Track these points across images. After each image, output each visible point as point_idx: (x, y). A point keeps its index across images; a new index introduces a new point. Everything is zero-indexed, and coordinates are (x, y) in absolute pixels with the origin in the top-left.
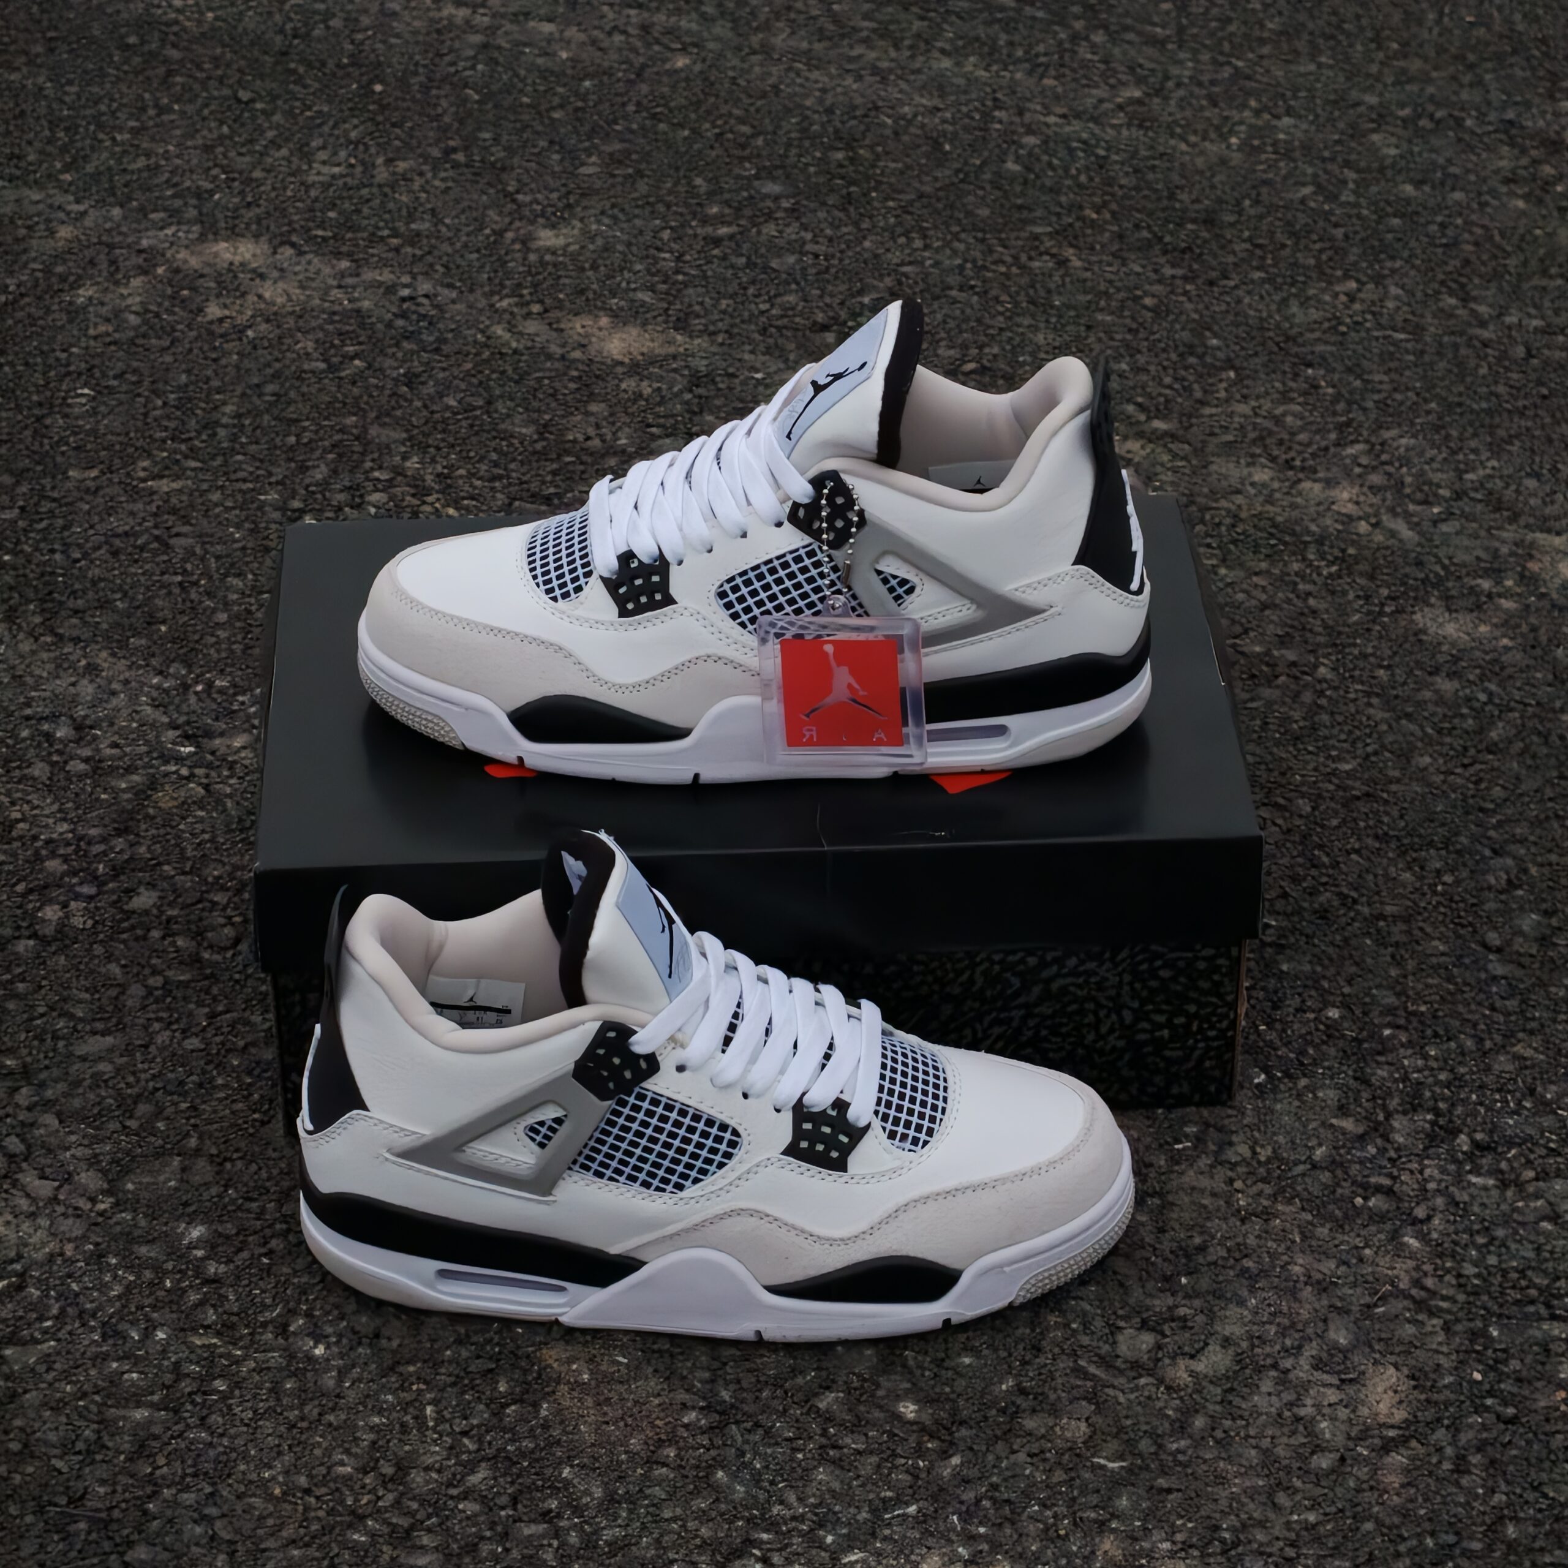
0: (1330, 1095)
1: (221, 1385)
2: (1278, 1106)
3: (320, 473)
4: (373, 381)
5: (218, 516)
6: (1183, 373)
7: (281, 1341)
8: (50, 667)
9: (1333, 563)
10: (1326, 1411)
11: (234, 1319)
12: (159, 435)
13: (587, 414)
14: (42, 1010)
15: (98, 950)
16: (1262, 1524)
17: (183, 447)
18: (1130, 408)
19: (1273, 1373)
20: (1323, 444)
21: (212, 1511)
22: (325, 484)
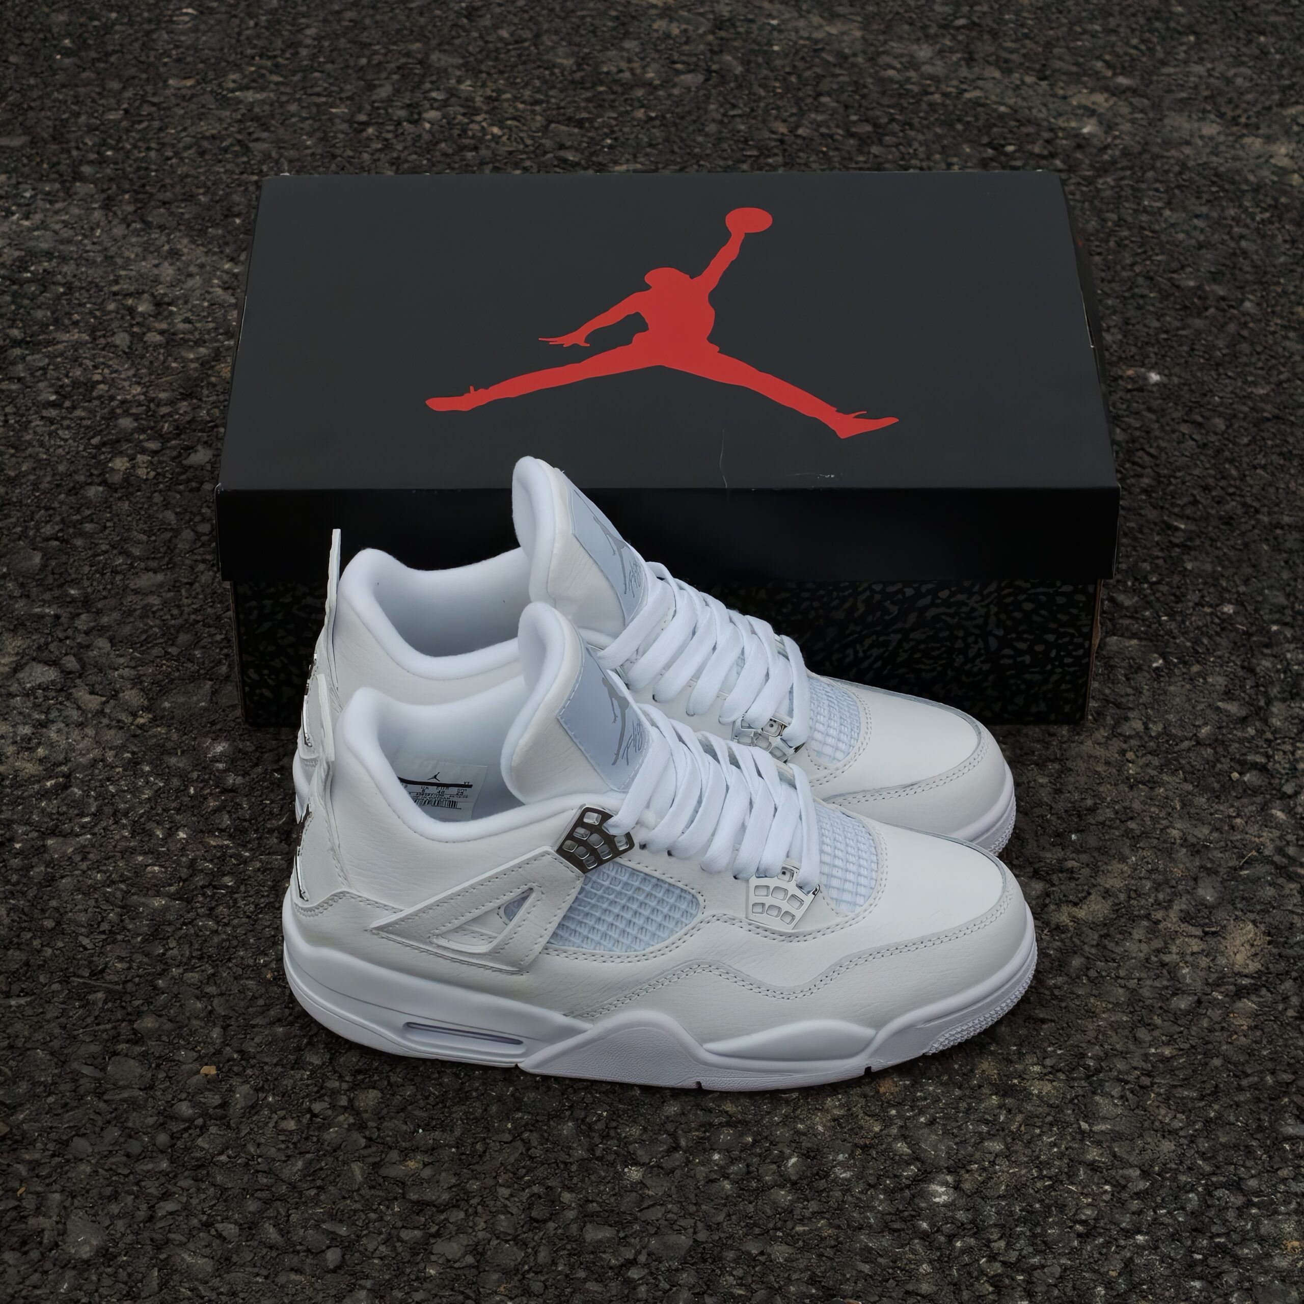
0: (1218, 681)
1: (229, 881)
2: (1172, 688)
3: (384, 91)
4: (438, 12)
5: (293, 125)
6: (1147, 35)
7: (284, 846)
8: (139, 250)
9: (1264, 210)
10: (1188, 958)
11: (246, 824)
12: (249, 52)
13: (622, 49)
14: (104, 547)
15: (157, 498)
16: (1124, 1055)
17: (269, 63)
18: (1099, 65)
19: (1145, 923)
20: (1267, 104)
21: (211, 989)
22: (389, 101)
